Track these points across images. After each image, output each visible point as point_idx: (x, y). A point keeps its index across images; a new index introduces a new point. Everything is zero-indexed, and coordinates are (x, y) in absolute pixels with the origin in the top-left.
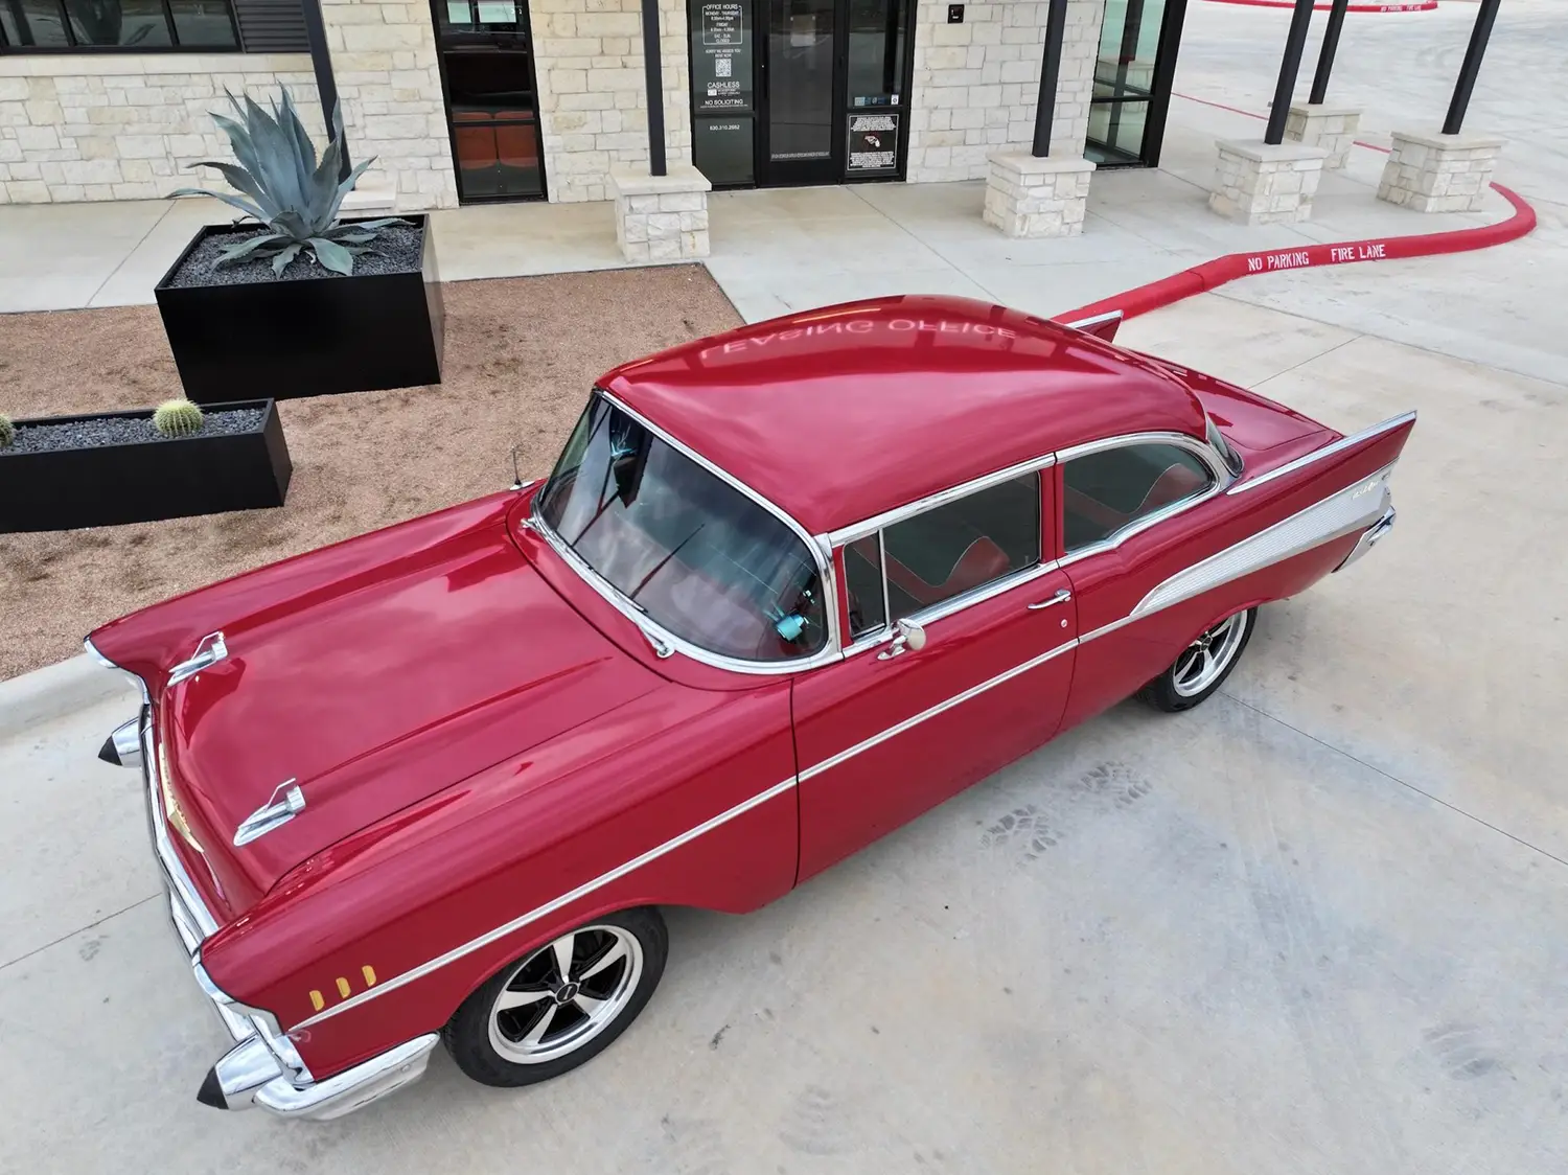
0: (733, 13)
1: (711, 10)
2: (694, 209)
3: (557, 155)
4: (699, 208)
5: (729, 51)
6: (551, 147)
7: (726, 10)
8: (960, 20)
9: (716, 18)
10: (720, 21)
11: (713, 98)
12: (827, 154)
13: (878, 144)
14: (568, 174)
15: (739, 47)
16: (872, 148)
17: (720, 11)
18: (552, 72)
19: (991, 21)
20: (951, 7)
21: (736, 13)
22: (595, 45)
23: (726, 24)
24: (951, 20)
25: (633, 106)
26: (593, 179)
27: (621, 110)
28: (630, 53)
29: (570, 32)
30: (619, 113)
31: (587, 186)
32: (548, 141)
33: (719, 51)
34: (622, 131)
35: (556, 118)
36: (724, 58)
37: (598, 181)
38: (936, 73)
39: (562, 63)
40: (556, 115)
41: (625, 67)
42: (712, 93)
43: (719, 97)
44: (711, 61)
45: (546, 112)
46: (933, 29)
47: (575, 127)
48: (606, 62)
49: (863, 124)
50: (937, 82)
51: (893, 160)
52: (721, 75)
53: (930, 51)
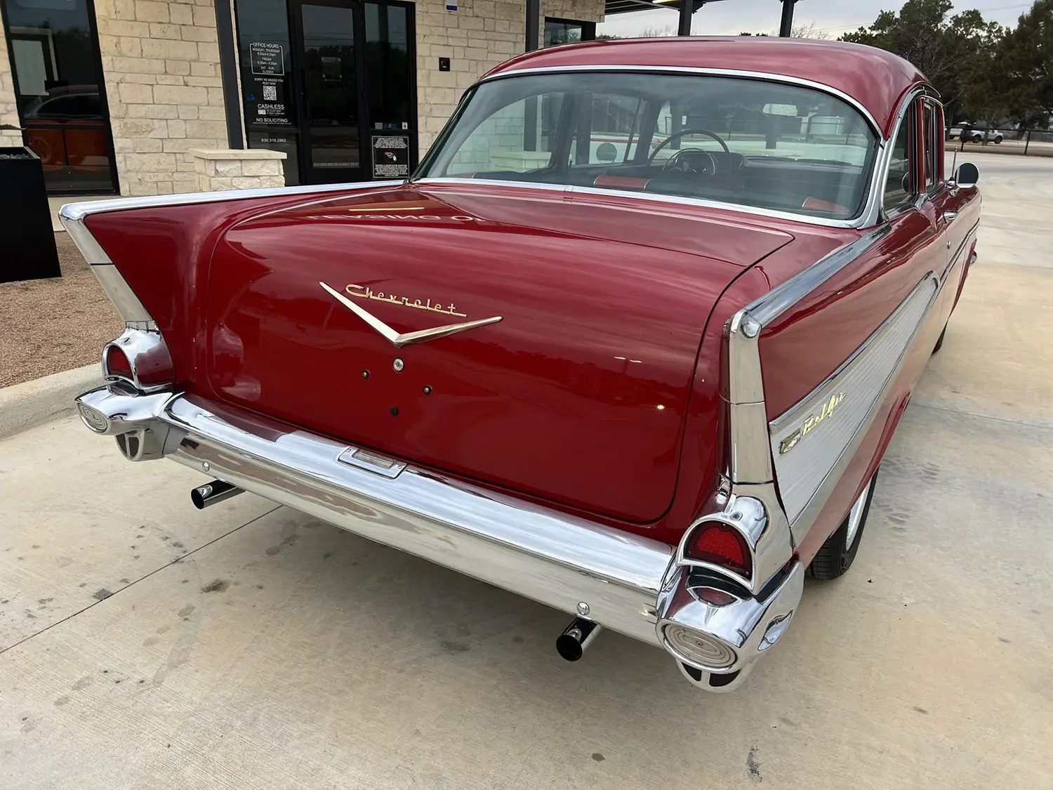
0: (275, 51)
1: (258, 47)
2: (273, 174)
3: (127, 155)
4: (277, 174)
5: (274, 80)
6: (122, 149)
7: (268, 48)
8: (448, 69)
9: (261, 54)
10: (266, 56)
11: (262, 116)
12: (357, 164)
13: (395, 158)
14: (138, 172)
15: (282, 78)
16: (391, 162)
17: (265, 49)
18: (121, 85)
19: (469, 72)
20: (441, 59)
21: (278, 51)
22: (159, 66)
23: (269, 59)
24: (441, 69)
25: (196, 118)
26: (161, 177)
27: (184, 120)
28: (190, 75)
29: (137, 53)
30: (183, 122)
31: (157, 182)
32: (118, 143)
33: (265, 80)
34: (186, 137)
35: (125, 124)
36: (269, 85)
37: (167, 179)
38: (433, 106)
39: (128, 78)
40: (126, 120)
41: (187, 85)
42: (261, 112)
43: (267, 116)
44: (260, 87)
45: (117, 118)
46: (429, 75)
47: (143, 132)
48: (170, 80)
49: (382, 143)
50: (435, 113)
51: (407, 172)
52: (268, 99)
53: (429, 90)
